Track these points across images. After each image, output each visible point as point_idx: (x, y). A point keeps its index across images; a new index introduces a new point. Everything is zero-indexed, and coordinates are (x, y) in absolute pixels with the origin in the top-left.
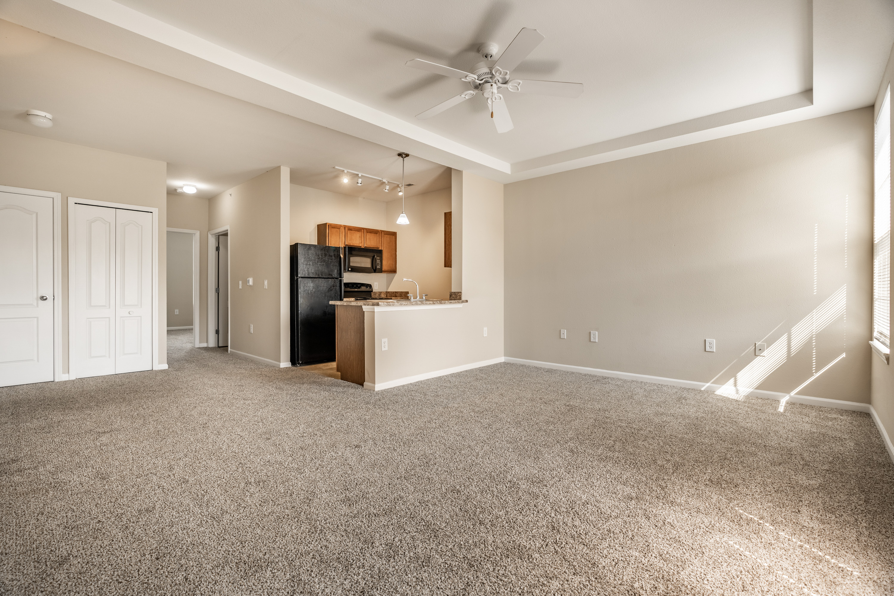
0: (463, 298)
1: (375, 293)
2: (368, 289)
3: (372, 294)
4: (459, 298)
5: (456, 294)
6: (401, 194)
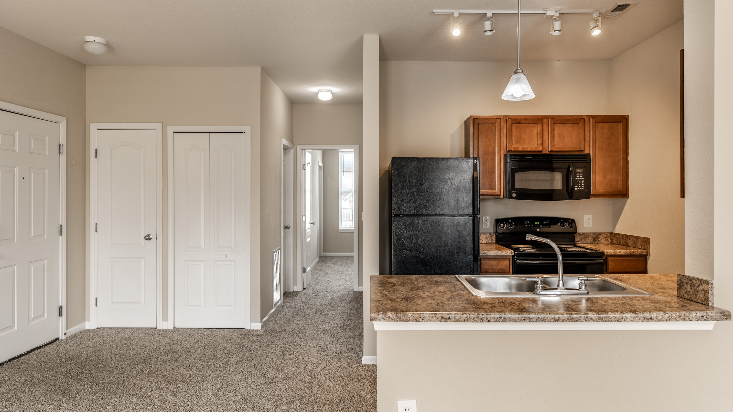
1: (585, 236)
2: (566, 227)
3: (577, 238)
4: (705, 299)
5: (699, 286)
6: (596, 33)
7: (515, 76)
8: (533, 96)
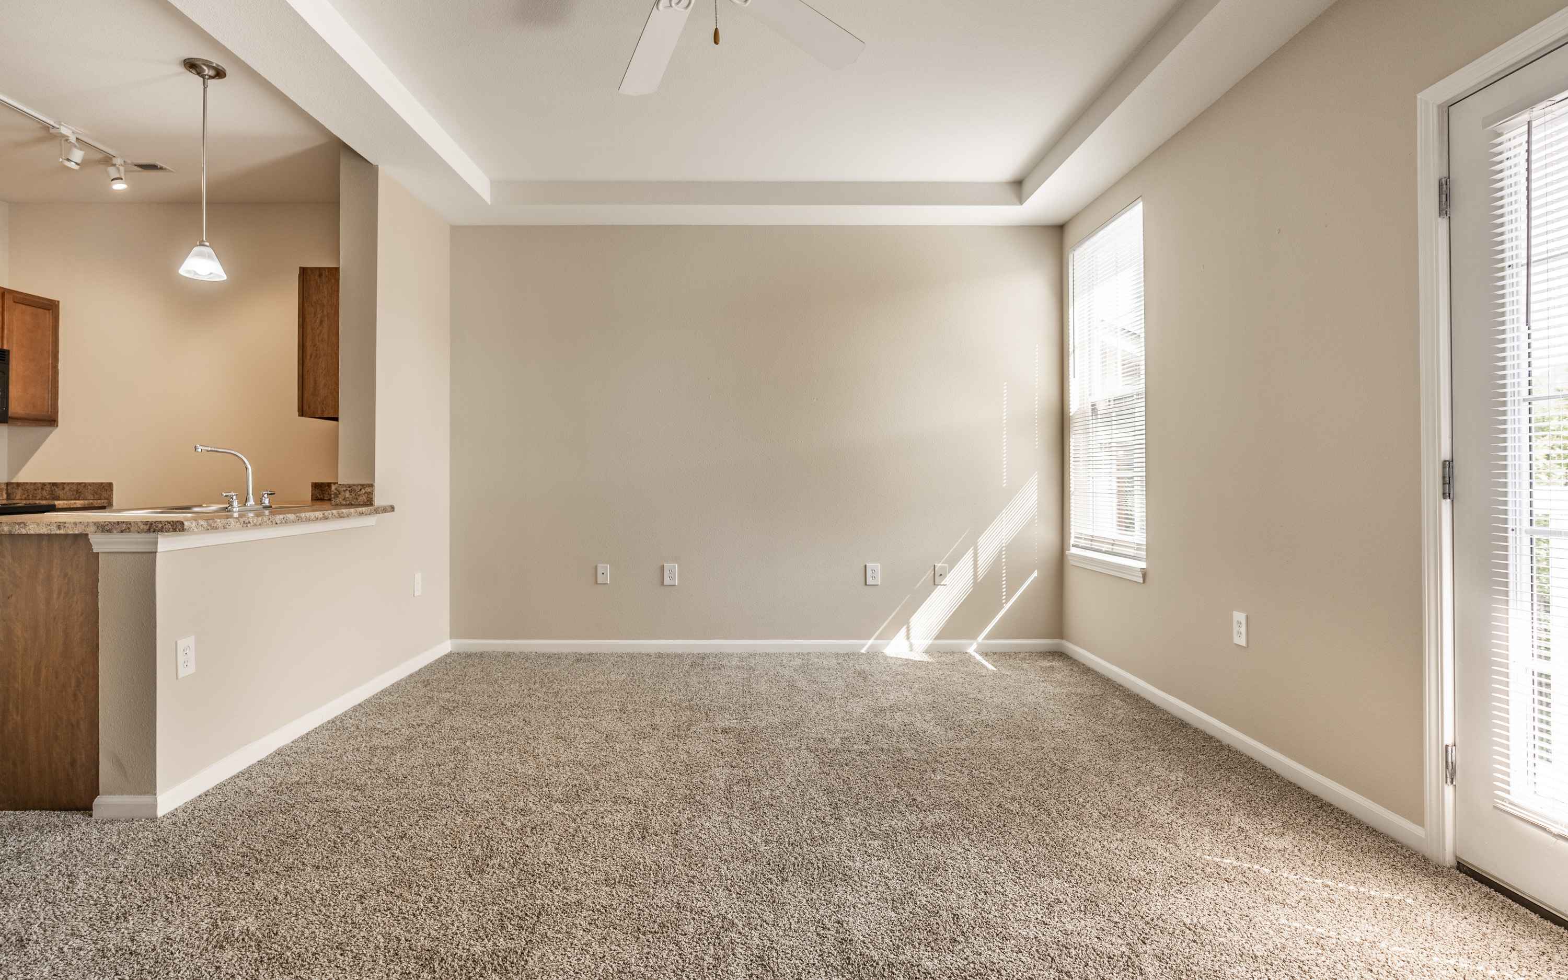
0: (378, 501)
4: (368, 501)
5: (361, 490)
6: (119, 186)
7: (196, 249)
8: (224, 277)
